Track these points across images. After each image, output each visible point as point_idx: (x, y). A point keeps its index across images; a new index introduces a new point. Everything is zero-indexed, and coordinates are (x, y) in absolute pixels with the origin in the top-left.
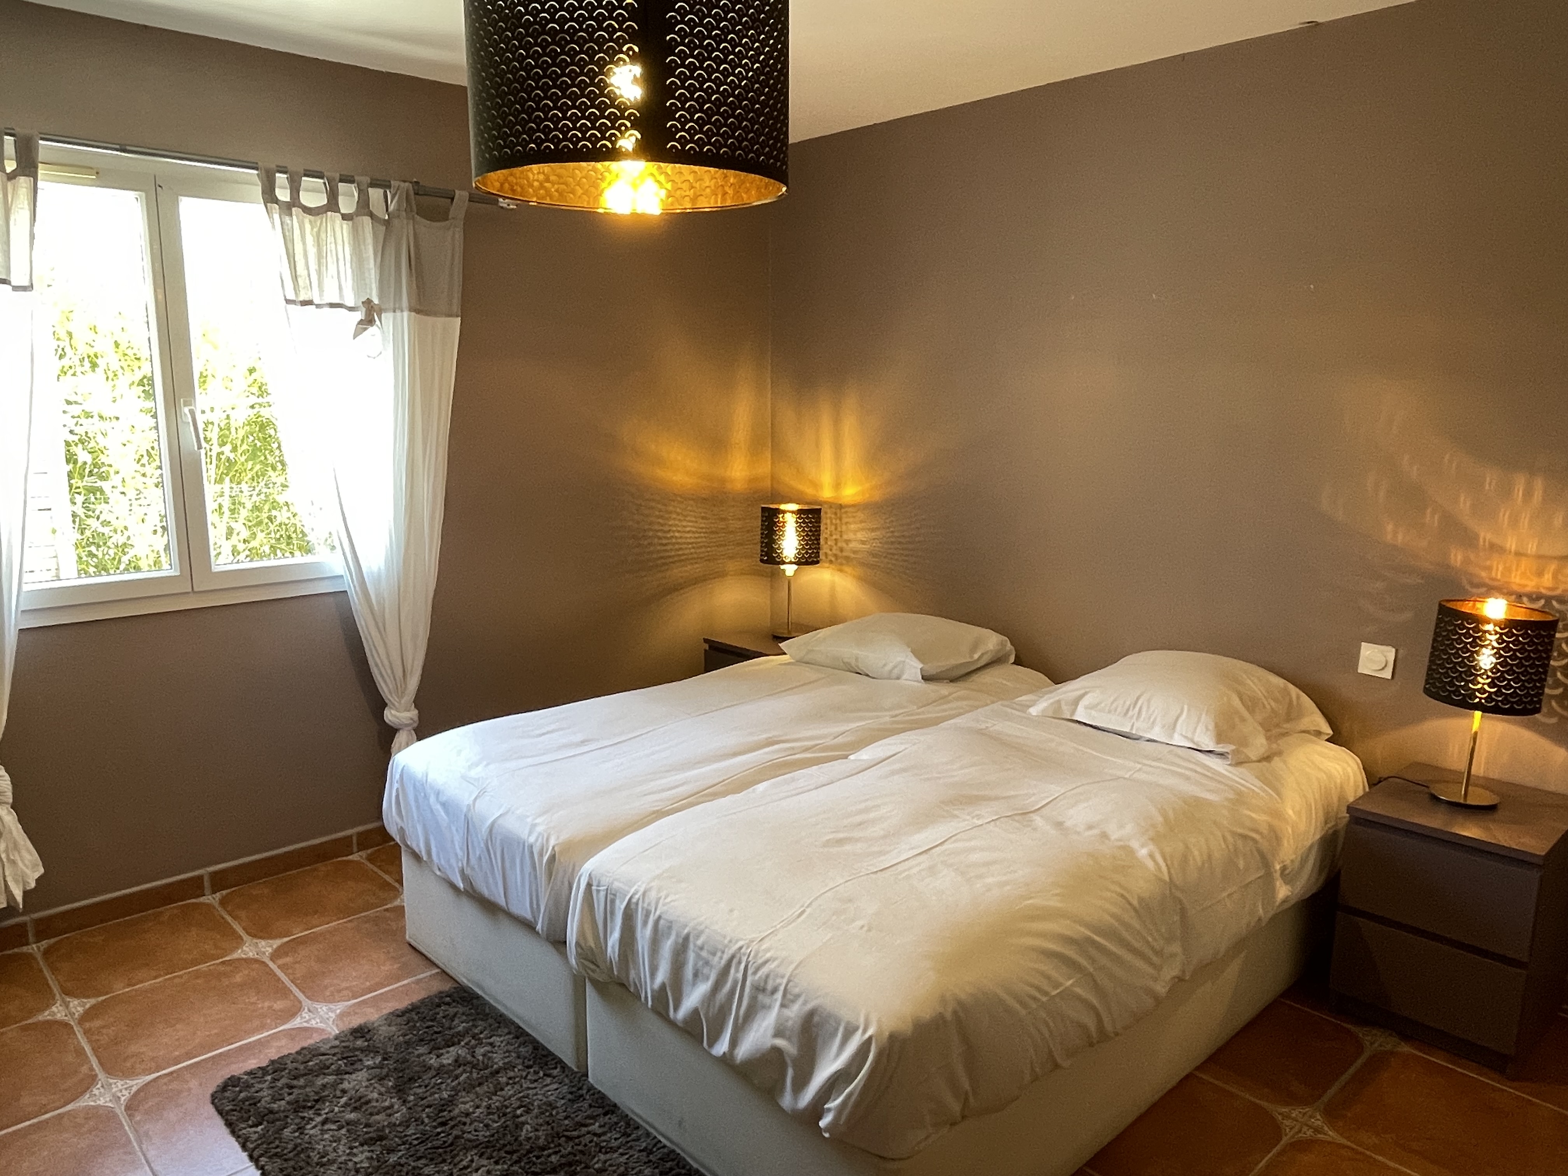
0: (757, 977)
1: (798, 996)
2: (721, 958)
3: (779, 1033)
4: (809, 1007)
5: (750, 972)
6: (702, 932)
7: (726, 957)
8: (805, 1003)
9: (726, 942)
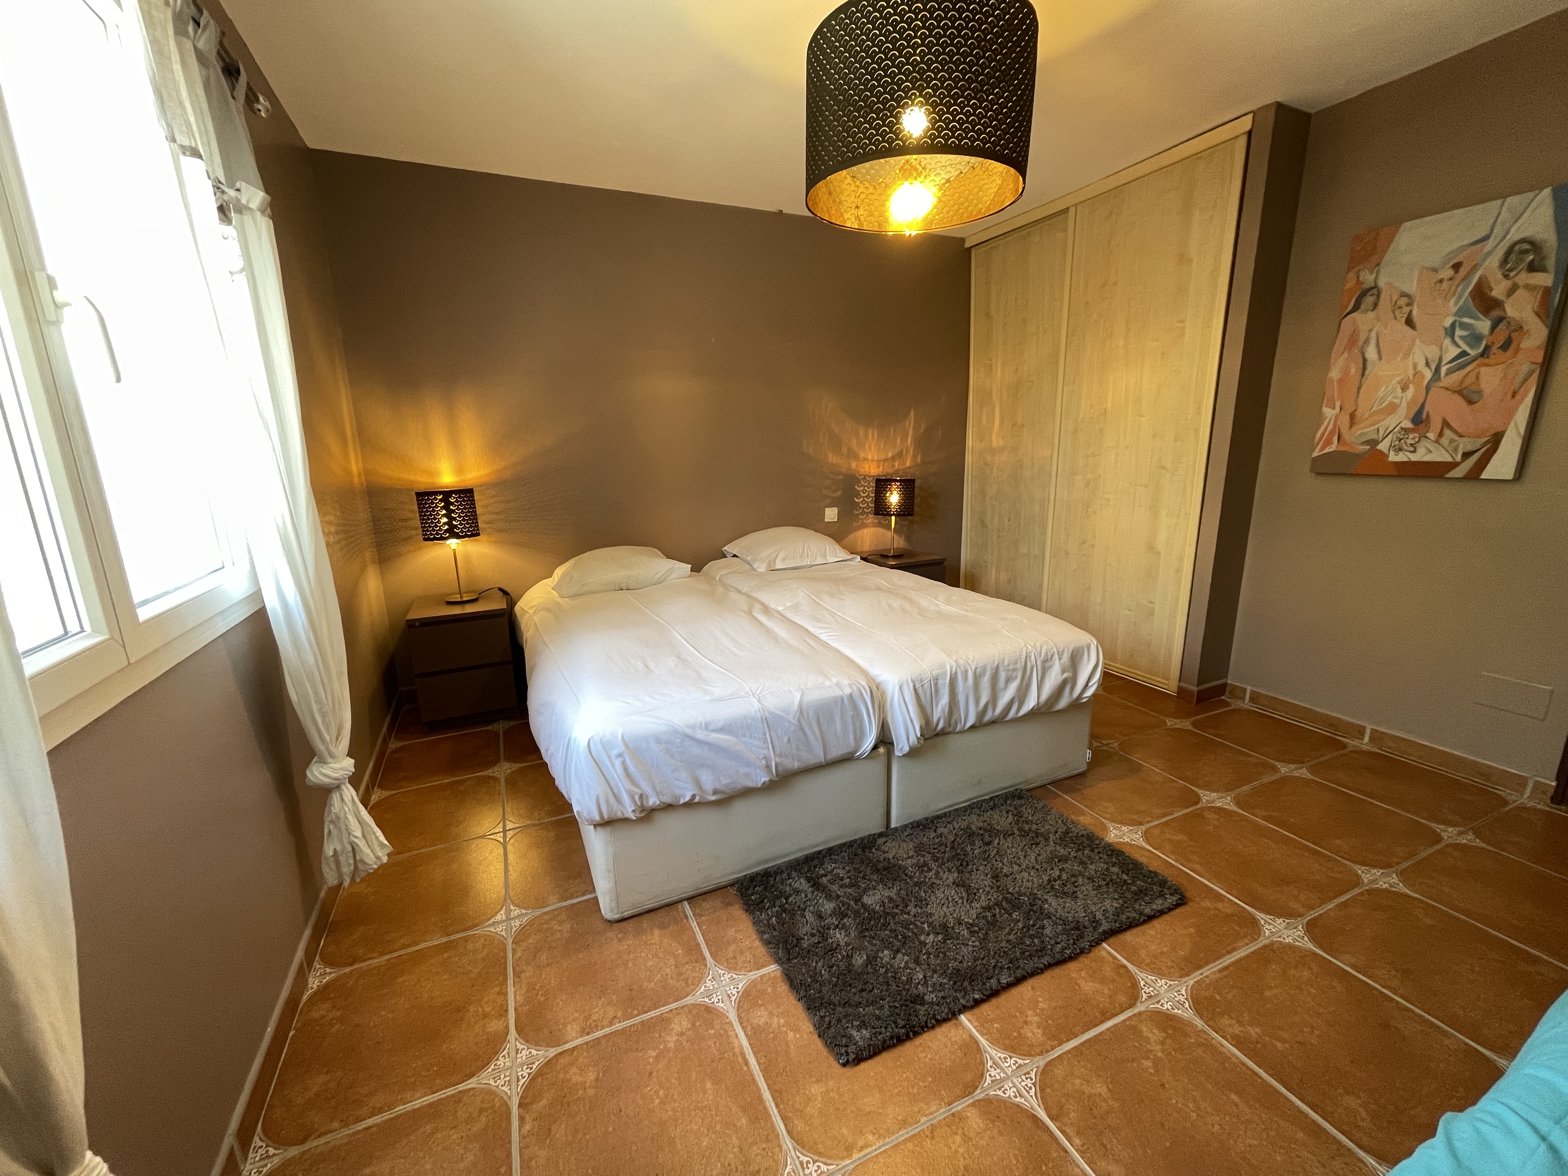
0: (1042, 657)
1: (1064, 650)
2: (1021, 662)
3: (1063, 672)
4: (1070, 652)
5: (1038, 657)
6: (1004, 659)
7: (1023, 660)
8: (1068, 651)
9: (1018, 653)
